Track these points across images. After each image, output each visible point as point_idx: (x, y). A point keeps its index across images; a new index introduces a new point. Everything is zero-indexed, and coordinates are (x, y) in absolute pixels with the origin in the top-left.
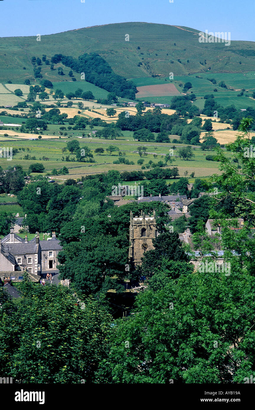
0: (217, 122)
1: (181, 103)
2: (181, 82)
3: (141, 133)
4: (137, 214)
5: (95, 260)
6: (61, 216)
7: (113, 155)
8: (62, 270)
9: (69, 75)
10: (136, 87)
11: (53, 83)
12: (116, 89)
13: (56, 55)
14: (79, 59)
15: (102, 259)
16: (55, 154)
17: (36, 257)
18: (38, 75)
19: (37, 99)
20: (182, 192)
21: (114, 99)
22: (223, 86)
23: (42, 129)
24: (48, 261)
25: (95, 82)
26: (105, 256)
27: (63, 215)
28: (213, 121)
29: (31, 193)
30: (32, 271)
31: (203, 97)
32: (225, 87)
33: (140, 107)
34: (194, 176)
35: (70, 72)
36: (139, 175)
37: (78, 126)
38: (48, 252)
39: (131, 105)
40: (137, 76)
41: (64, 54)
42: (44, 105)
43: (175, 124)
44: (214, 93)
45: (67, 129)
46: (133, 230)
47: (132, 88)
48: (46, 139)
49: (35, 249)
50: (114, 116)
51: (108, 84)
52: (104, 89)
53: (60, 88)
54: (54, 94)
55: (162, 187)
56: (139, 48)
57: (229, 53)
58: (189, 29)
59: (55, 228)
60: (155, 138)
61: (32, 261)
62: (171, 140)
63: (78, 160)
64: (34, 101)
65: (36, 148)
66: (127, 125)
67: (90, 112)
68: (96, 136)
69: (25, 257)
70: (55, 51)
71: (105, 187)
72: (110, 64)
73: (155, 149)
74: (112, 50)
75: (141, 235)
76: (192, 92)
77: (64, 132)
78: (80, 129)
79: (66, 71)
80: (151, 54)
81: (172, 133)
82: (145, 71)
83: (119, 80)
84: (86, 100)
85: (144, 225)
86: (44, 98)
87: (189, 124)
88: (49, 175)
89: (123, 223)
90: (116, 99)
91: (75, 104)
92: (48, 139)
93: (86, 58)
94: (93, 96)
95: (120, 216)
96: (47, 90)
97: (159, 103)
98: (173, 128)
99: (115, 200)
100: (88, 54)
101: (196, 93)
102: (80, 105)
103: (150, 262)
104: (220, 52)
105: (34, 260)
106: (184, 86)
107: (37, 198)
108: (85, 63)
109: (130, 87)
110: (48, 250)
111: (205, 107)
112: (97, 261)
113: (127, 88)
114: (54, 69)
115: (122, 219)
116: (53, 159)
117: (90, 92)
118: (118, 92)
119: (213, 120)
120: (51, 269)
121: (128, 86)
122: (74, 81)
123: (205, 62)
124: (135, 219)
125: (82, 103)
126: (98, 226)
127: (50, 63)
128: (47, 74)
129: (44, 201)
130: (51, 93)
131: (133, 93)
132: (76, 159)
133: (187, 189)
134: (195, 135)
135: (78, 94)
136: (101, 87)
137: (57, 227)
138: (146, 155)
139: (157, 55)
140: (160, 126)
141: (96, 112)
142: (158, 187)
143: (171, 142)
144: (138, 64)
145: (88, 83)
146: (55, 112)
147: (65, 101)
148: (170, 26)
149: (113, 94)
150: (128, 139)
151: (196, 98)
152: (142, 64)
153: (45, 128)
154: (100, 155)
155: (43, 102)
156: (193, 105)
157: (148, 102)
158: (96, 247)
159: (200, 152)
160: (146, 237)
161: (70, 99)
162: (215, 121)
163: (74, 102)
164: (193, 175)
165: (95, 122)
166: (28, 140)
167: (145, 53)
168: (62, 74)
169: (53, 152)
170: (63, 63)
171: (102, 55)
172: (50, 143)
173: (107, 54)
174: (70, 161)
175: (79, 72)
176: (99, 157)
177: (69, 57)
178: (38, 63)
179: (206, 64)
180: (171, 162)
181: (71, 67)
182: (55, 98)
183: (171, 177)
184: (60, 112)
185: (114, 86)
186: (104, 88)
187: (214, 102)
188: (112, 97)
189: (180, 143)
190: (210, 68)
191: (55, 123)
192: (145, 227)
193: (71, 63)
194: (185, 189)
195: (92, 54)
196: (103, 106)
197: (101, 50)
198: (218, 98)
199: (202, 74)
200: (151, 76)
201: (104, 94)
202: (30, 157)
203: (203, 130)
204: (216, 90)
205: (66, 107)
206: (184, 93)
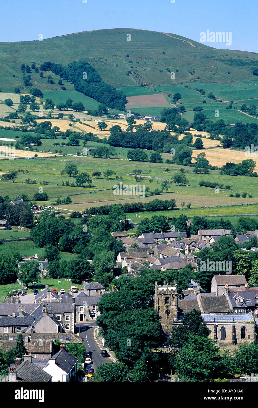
0: (207, 138)
1: (171, 117)
2: (170, 92)
3: (135, 153)
4: (161, 284)
5: (136, 334)
6: (82, 265)
7: (110, 179)
8: (108, 340)
9: (58, 83)
10: (125, 98)
11: (43, 92)
12: (105, 99)
13: (45, 63)
14: (68, 67)
15: (142, 333)
16: (53, 177)
17: (72, 315)
18: (28, 83)
19: (28, 109)
20: (182, 228)
21: (105, 110)
22: (212, 97)
23: (36, 145)
24: (80, 315)
25: (84, 91)
26: (143, 331)
27: (83, 264)
28: (203, 137)
29: (44, 231)
30: (69, 327)
31: (192, 109)
32: (214, 98)
33: (131, 121)
34: (191, 207)
35: (59, 81)
36: (139, 207)
37: (71, 142)
38: (80, 308)
39: (121, 117)
40: (126, 85)
41: (54, 62)
42: (35, 116)
43: (167, 142)
44: (203, 105)
45: (60, 145)
46: (158, 299)
47: (122, 98)
48: (42, 158)
49: (71, 308)
50: (106, 129)
51: (98, 94)
52: (94, 99)
53: (50, 98)
54: (44, 103)
55: (163, 223)
56: (128, 56)
57: (218, 63)
58: (178, 36)
59: (76, 276)
60: (149, 158)
61: (69, 319)
62: (164, 160)
63: (77, 185)
64: (25, 112)
65: (34, 170)
66: (119, 142)
67: (81, 124)
68: (90, 155)
69: (64, 315)
70: (44, 58)
71: (111, 223)
72: (99, 73)
73: (150, 171)
74: (101, 58)
75: (165, 303)
76: (181, 103)
77: (58, 148)
78: (73, 145)
79: (56, 79)
80: (139, 63)
81: (164, 151)
82: (134, 81)
83: (108, 90)
84: (77, 111)
85: (168, 295)
86: (34, 109)
87: (180, 141)
88: (53, 204)
89: (149, 291)
90: (106, 110)
91: (66, 115)
92: (44, 157)
93: (75, 66)
94: (83, 107)
95: (146, 285)
96: (38, 100)
97: (148, 115)
98: (165, 146)
99: (120, 236)
100: (78, 61)
101: (185, 105)
102: (71, 117)
103: (178, 335)
104: (209, 61)
105: (71, 318)
106: (173, 97)
107: (50, 235)
108: (75, 71)
109: (120, 98)
110: (79, 306)
111: (195, 120)
112: (137, 335)
113: (117, 98)
114: (43, 77)
115: (148, 287)
116: (54, 183)
117: (80, 103)
118: (108, 102)
119: (203, 135)
120: (82, 322)
121: (118, 96)
122: (63, 89)
123: (194, 71)
124: (160, 289)
125: (73, 115)
126: (131, 298)
127: (40, 71)
128: (37, 83)
129: (55, 239)
130: (42, 102)
131: (123, 104)
132: (76, 184)
133: (186, 225)
134: (188, 156)
135: (69, 105)
136: (91, 97)
137: (78, 275)
138: (142, 180)
139: (146, 64)
140: (152, 143)
141: (87, 125)
142: (160, 223)
143: (164, 162)
144: (127, 73)
145: (78, 92)
146: (47, 125)
147: (57, 112)
148: (158, 33)
149: (103, 105)
150: (122, 158)
151: (185, 110)
152: (131, 73)
153: (39, 144)
154: (97, 178)
155: (34, 113)
156: (182, 117)
157: (137, 113)
158: (134, 320)
159: (193, 175)
160: (169, 304)
161: (60, 110)
162: (205, 137)
163: (65, 113)
164: (189, 206)
165: (88, 137)
166: (24, 158)
167: (134, 61)
168: (52, 82)
169: (51, 174)
170: (53, 71)
171: (91, 63)
172: (47, 162)
173: (96, 62)
174: (70, 186)
175: (69, 80)
176: (97, 181)
177: (58, 65)
178: (27, 71)
179: (194, 73)
180: (167, 190)
181: (61, 76)
182: (46, 109)
183: (168, 208)
184: (51, 125)
185: (104, 96)
186: (94, 97)
187: (203, 116)
188: (102, 108)
189: (173, 163)
190: (199, 78)
191: (48, 137)
192: (169, 296)
193: (61, 71)
194: (184, 226)
195: (81, 62)
196: (94, 118)
197: (90, 57)
198: (207, 110)
199: (190, 83)
200: (140, 85)
201: (95, 105)
202: (31, 181)
203: (194, 148)
204: (204, 102)
205: (57, 118)
206: (173, 104)
